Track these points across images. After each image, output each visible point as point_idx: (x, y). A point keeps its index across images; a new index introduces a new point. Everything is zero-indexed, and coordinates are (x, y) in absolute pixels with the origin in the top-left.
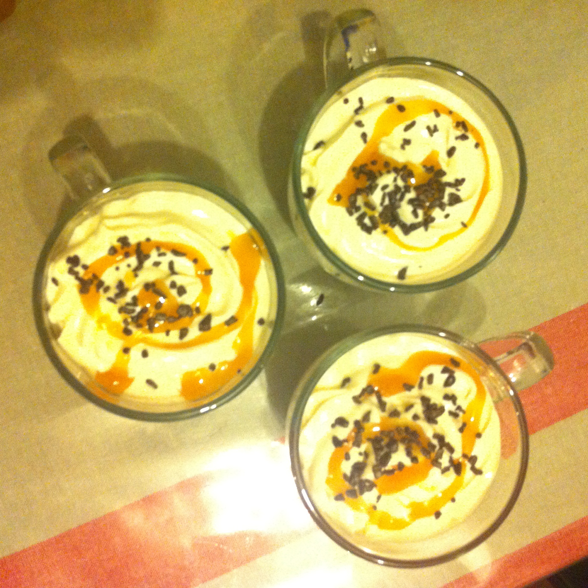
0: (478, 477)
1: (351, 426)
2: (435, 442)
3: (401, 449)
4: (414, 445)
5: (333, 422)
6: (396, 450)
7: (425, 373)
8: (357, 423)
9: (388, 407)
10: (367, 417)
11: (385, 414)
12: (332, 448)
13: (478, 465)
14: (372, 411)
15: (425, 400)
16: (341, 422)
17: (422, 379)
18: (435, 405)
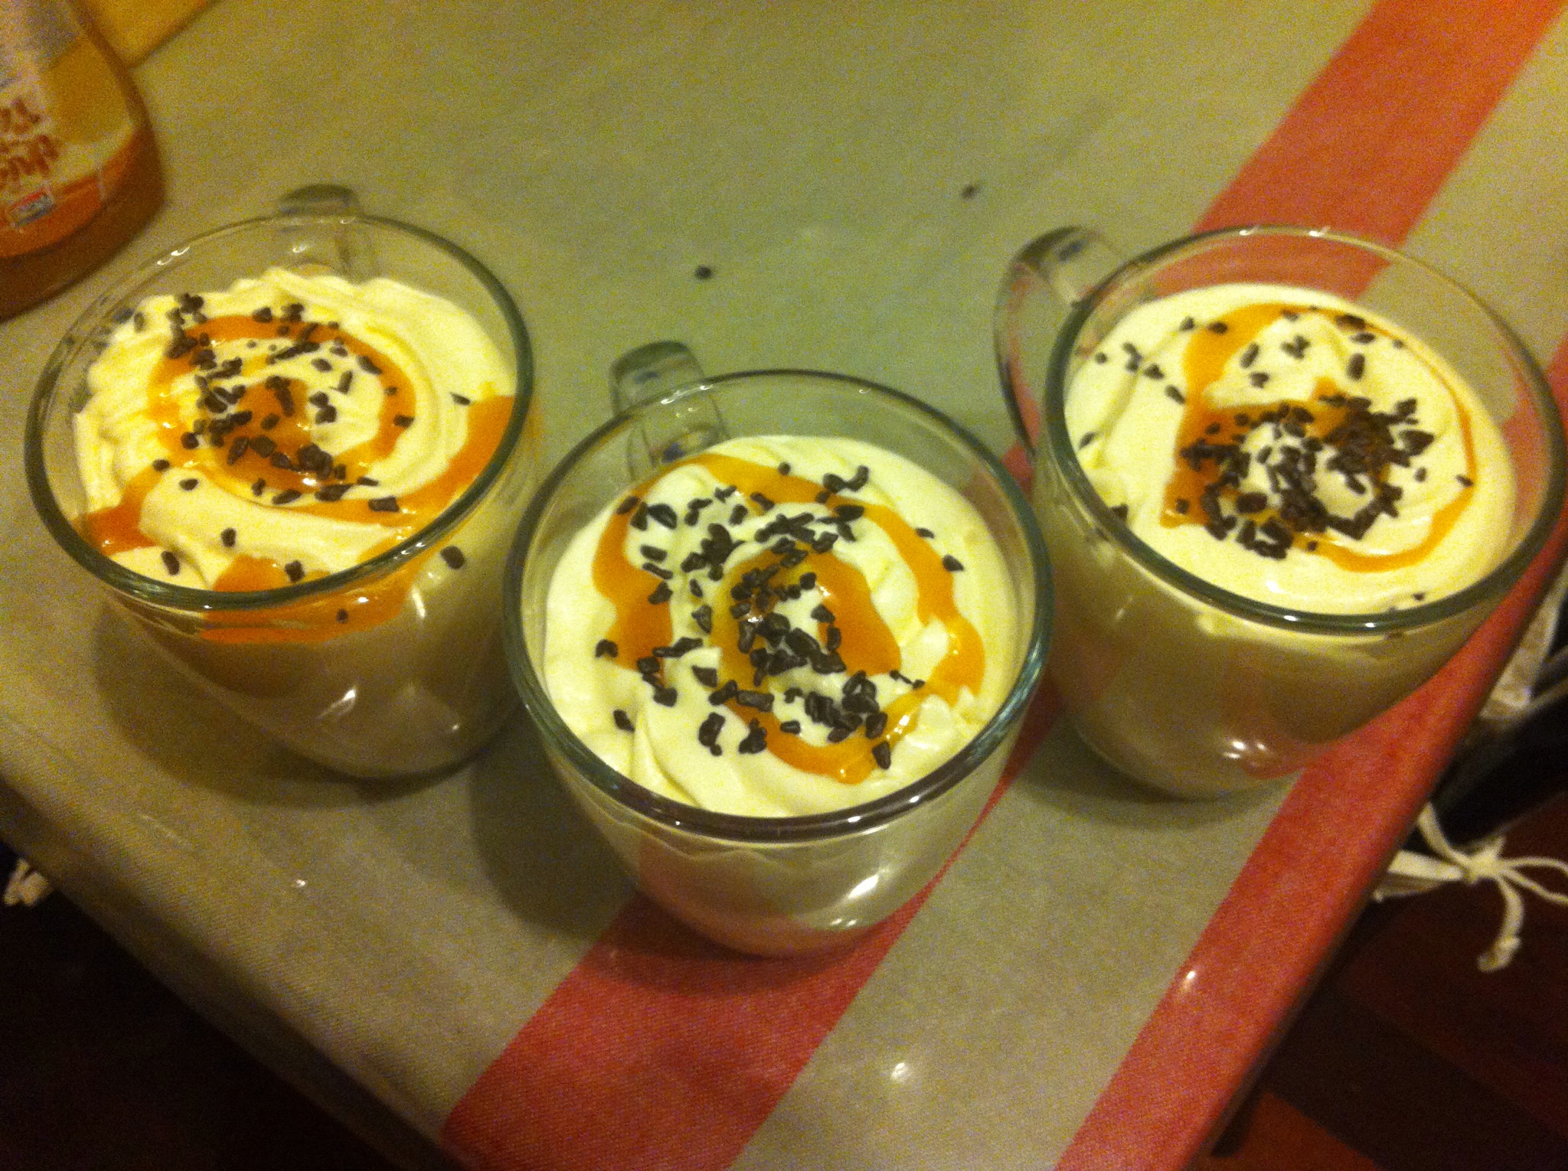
0: (872, 476)
1: (722, 710)
2: (774, 540)
3: (782, 609)
4: (775, 582)
5: (705, 751)
6: (784, 621)
7: (638, 560)
8: (715, 700)
9: (691, 635)
10: (705, 676)
11: (706, 639)
12: (765, 760)
13: (847, 475)
14: (694, 664)
15: (690, 564)
16: (709, 733)
17: (648, 567)
18: (705, 544)
